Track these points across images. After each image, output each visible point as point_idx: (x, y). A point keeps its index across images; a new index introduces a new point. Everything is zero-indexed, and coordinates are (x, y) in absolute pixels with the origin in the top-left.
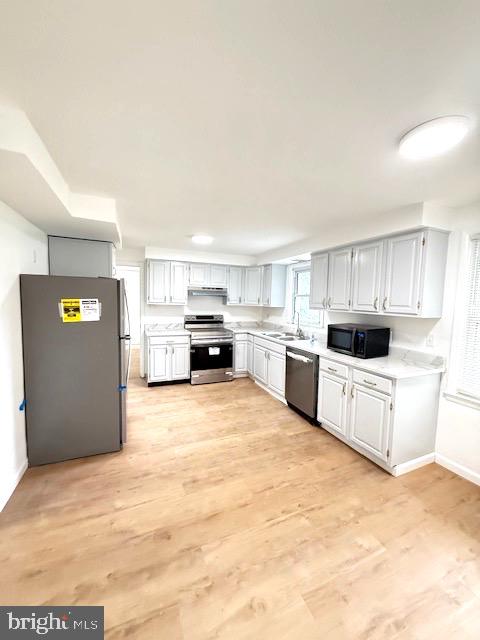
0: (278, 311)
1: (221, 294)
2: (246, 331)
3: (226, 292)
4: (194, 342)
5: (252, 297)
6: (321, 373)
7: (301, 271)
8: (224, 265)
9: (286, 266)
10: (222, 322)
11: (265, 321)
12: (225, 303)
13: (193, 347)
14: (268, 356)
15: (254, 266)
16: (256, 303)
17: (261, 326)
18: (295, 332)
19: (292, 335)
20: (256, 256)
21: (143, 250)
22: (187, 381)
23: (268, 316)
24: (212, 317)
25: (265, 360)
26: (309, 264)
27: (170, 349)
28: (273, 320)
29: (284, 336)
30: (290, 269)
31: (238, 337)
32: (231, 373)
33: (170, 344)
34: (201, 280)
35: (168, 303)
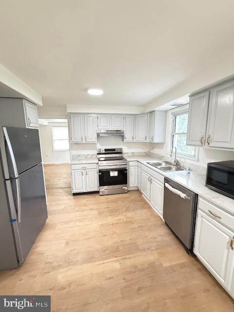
0: (160, 145)
1: (119, 134)
2: (136, 160)
3: (123, 133)
4: (101, 168)
5: (141, 136)
6: (199, 212)
7: (179, 114)
8: (121, 114)
9: (166, 111)
10: (121, 153)
11: (151, 151)
12: (123, 140)
13: (100, 171)
14: (151, 181)
15: (143, 114)
16: (144, 140)
17: (148, 155)
18: (173, 162)
19: (170, 163)
20: (144, 105)
21: (65, 107)
22: (97, 192)
23: (153, 148)
24: (114, 150)
25: (149, 183)
26: (187, 106)
27: (85, 172)
28: (156, 151)
29: (164, 165)
30: (170, 113)
31: (131, 164)
32: (126, 188)
33: (84, 169)
34: (106, 126)
35: (84, 142)
